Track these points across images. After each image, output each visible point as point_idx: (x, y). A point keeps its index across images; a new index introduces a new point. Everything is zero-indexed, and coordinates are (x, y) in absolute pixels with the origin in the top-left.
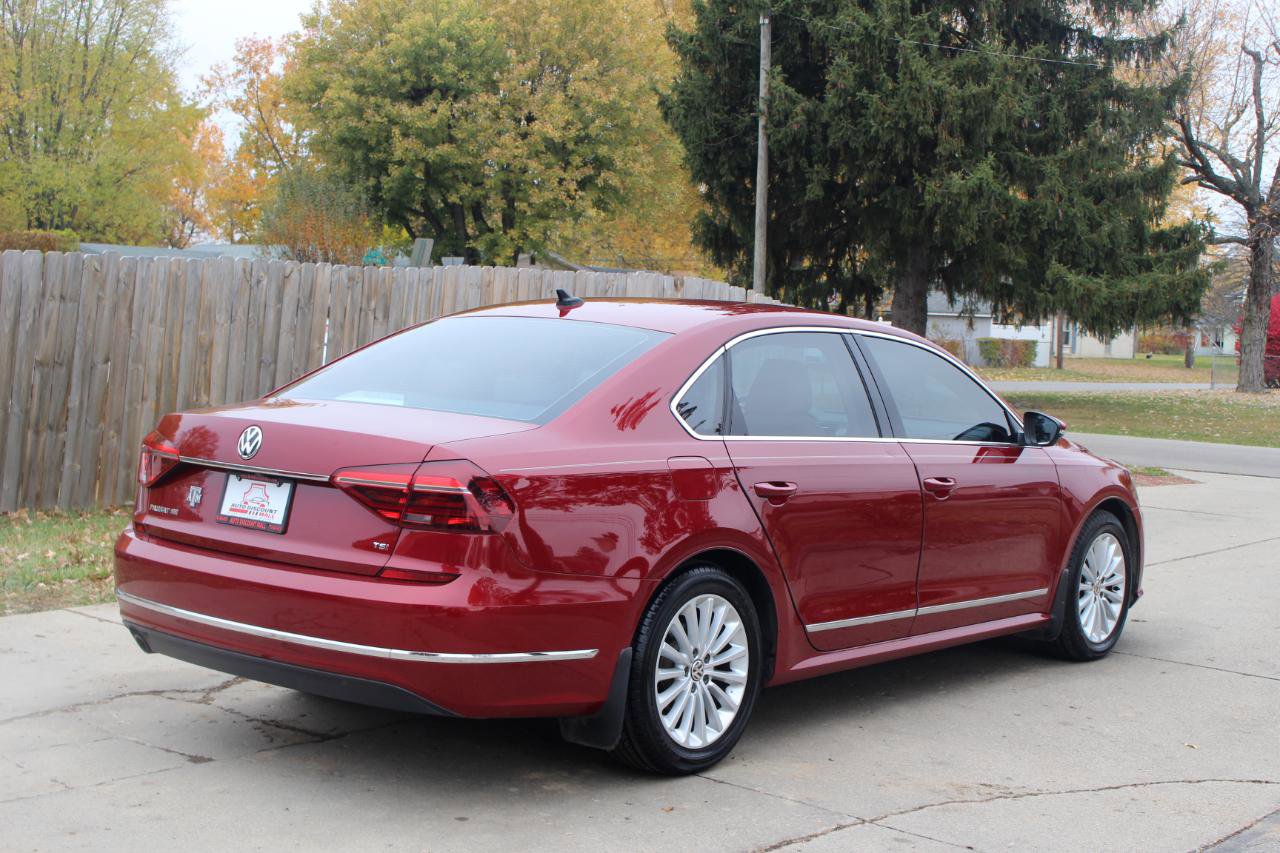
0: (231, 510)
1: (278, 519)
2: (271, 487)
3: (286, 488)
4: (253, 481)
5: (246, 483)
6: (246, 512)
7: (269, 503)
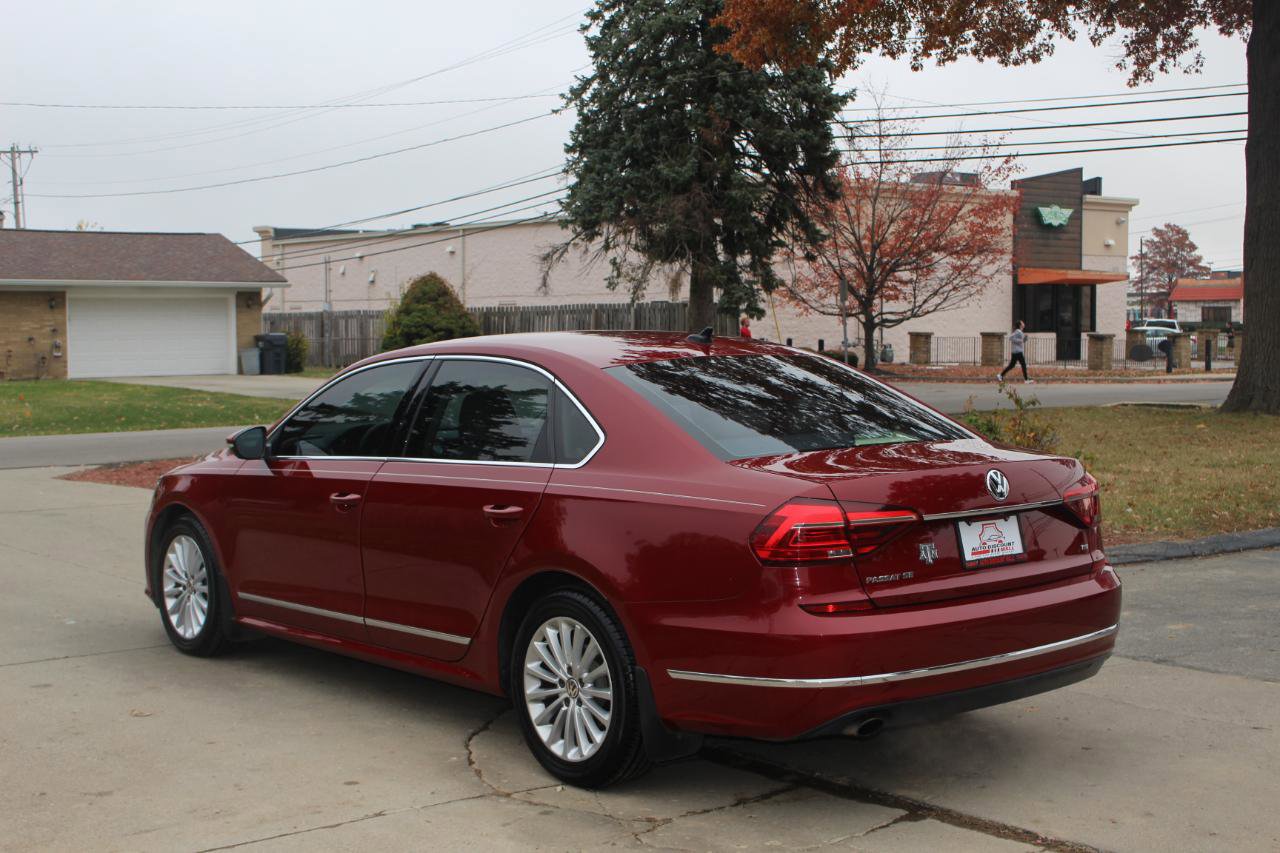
0: (973, 554)
1: (1017, 548)
2: (1000, 523)
3: (1013, 519)
4: (984, 522)
5: (977, 526)
6: (988, 551)
7: (1008, 538)
